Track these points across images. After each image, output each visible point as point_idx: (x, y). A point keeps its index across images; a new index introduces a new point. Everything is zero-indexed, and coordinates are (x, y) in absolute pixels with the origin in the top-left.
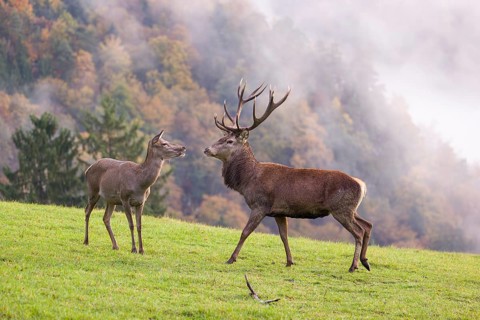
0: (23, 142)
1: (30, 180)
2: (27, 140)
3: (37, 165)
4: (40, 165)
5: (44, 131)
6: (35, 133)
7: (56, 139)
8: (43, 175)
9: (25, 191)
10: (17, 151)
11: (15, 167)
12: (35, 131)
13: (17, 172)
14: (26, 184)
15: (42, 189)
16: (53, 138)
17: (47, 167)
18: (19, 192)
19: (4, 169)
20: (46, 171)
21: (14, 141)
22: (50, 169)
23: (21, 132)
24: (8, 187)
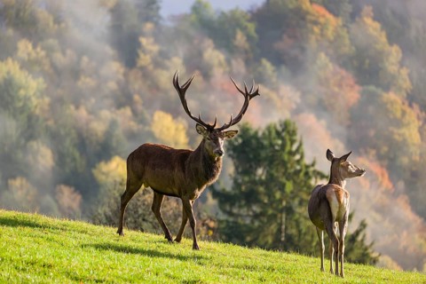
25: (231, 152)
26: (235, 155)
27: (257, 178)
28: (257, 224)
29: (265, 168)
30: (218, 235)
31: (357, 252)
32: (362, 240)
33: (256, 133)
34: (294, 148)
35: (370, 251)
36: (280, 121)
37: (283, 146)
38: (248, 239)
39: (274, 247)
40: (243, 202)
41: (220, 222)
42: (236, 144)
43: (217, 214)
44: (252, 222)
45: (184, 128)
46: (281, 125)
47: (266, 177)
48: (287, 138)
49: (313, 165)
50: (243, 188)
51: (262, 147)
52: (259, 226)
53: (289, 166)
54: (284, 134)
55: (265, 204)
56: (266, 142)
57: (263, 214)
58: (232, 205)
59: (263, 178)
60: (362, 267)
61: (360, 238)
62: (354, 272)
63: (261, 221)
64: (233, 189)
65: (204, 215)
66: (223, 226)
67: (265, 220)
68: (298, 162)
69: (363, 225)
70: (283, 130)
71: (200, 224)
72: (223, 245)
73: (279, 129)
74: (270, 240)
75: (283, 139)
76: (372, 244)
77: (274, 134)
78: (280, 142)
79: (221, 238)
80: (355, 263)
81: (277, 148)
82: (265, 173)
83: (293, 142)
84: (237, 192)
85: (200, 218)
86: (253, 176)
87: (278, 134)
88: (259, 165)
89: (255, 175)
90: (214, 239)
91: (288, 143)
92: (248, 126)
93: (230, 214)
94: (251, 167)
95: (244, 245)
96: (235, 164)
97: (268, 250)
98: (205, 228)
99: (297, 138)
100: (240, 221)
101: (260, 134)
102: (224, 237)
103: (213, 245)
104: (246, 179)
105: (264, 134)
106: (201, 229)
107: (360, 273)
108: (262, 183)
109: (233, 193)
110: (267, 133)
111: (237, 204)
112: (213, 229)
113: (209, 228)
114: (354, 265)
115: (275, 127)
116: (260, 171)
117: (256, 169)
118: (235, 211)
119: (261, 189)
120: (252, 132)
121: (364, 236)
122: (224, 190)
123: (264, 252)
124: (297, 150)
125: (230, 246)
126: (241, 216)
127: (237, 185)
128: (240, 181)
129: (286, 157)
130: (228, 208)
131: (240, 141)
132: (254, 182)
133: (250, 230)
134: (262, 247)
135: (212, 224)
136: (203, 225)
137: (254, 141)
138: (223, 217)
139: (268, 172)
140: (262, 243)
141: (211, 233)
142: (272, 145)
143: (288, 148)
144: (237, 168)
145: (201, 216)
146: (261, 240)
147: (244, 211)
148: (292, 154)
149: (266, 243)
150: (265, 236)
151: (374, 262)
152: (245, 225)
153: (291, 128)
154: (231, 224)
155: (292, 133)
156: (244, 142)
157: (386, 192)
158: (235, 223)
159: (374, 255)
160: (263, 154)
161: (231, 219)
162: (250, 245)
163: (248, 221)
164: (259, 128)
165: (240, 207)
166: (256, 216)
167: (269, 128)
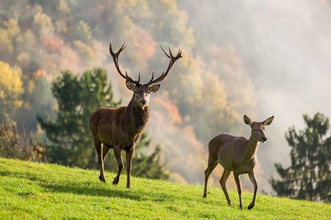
0: (296, 141)
1: (301, 177)
2: (300, 139)
3: (308, 163)
4: (311, 162)
5: (317, 130)
6: (307, 133)
7: (328, 139)
8: (313, 173)
9: (295, 188)
10: (289, 148)
11: (286, 164)
12: (307, 131)
13: (288, 170)
14: (297, 180)
15: (312, 186)
16: (324, 138)
17: (318, 165)
18: (290, 187)
19: (276, 165)
20: (316, 169)
21: (288, 139)
22: (320, 167)
23: (294, 131)
24: (279, 183)
25: (56, 93)
26: (59, 96)
27: (76, 113)
28: (76, 148)
29: (82, 106)
30: (46, 158)
31: (153, 170)
32: (157, 161)
33: (76, 78)
34: (105, 90)
35: (163, 169)
36: (94, 69)
37: (97, 89)
38: (69, 160)
39: (89, 167)
40: (65, 132)
41: (47, 147)
42: (60, 87)
43: (45, 141)
44: (73, 147)
45: (19, 74)
46: (95, 72)
47: (84, 112)
48: (100, 82)
49: (120, 103)
50: (66, 121)
51: (81, 89)
52: (78, 151)
53: (101, 103)
54: (97, 79)
55: (83, 133)
56: (83, 86)
57: (81, 141)
58: (57, 134)
59: (81, 113)
60: (157, 181)
61: (155, 159)
62: (152, 186)
63: (79, 147)
64: (58, 121)
65: (35, 143)
66: (49, 150)
67: (82, 145)
68: (109, 101)
69: (158, 150)
70: (97, 76)
71: (32, 149)
72: (50, 165)
73: (94, 75)
74: (86, 161)
75: (96, 83)
76: (165, 164)
77: (89, 79)
78: (94, 85)
79: (48, 159)
80: (152, 178)
81: (92, 90)
82: (83, 109)
83: (104, 85)
84: (61, 124)
85: (32, 144)
86: (73, 112)
87: (93, 79)
88: (77, 103)
89: (75, 111)
90: (43, 160)
91: (101, 86)
92: (69, 73)
93: (55, 141)
94: (72, 104)
95: (66, 165)
96: (59, 102)
97: (85, 169)
98: (36, 152)
99: (108, 82)
100: (63, 146)
101: (79, 79)
102: (50, 159)
103: (42, 165)
104: (68, 114)
105: (82, 79)
106: (32, 153)
107: (156, 186)
108: (80, 117)
109: (57, 125)
110: (84, 78)
111: (61, 134)
112: (42, 153)
113: (39, 152)
114: (151, 181)
115: (90, 74)
116: (79, 108)
117: (75, 106)
118: (59, 138)
119: (80, 122)
120: (72, 78)
121: (159, 158)
122: (50, 122)
123: (82, 170)
124: (108, 92)
125: (55, 166)
126: (63, 142)
127: (60, 118)
128: (63, 115)
129: (99, 97)
130: (53, 137)
131: (63, 84)
132: (74, 117)
133: (70, 154)
134: (80, 167)
135: (41, 149)
136: (34, 149)
137: (74, 85)
138: (50, 143)
139: (85, 109)
140: (80, 163)
141: (40, 156)
142: (88, 88)
143: (100, 90)
144: (60, 106)
145: (33, 143)
146: (79, 162)
147: (66, 139)
148: (103, 94)
149: (84, 163)
150: (83, 158)
151: (166, 177)
152: (67, 150)
153: (103, 74)
154: (56, 149)
155: (104, 78)
156: (66, 86)
157: (176, 124)
158: (59, 148)
159: (166, 172)
160: (81, 95)
161: (56, 145)
162: (71, 165)
163: (69, 147)
164: (78, 75)
165: (63, 136)
166: (75, 143)
167: (85, 75)
